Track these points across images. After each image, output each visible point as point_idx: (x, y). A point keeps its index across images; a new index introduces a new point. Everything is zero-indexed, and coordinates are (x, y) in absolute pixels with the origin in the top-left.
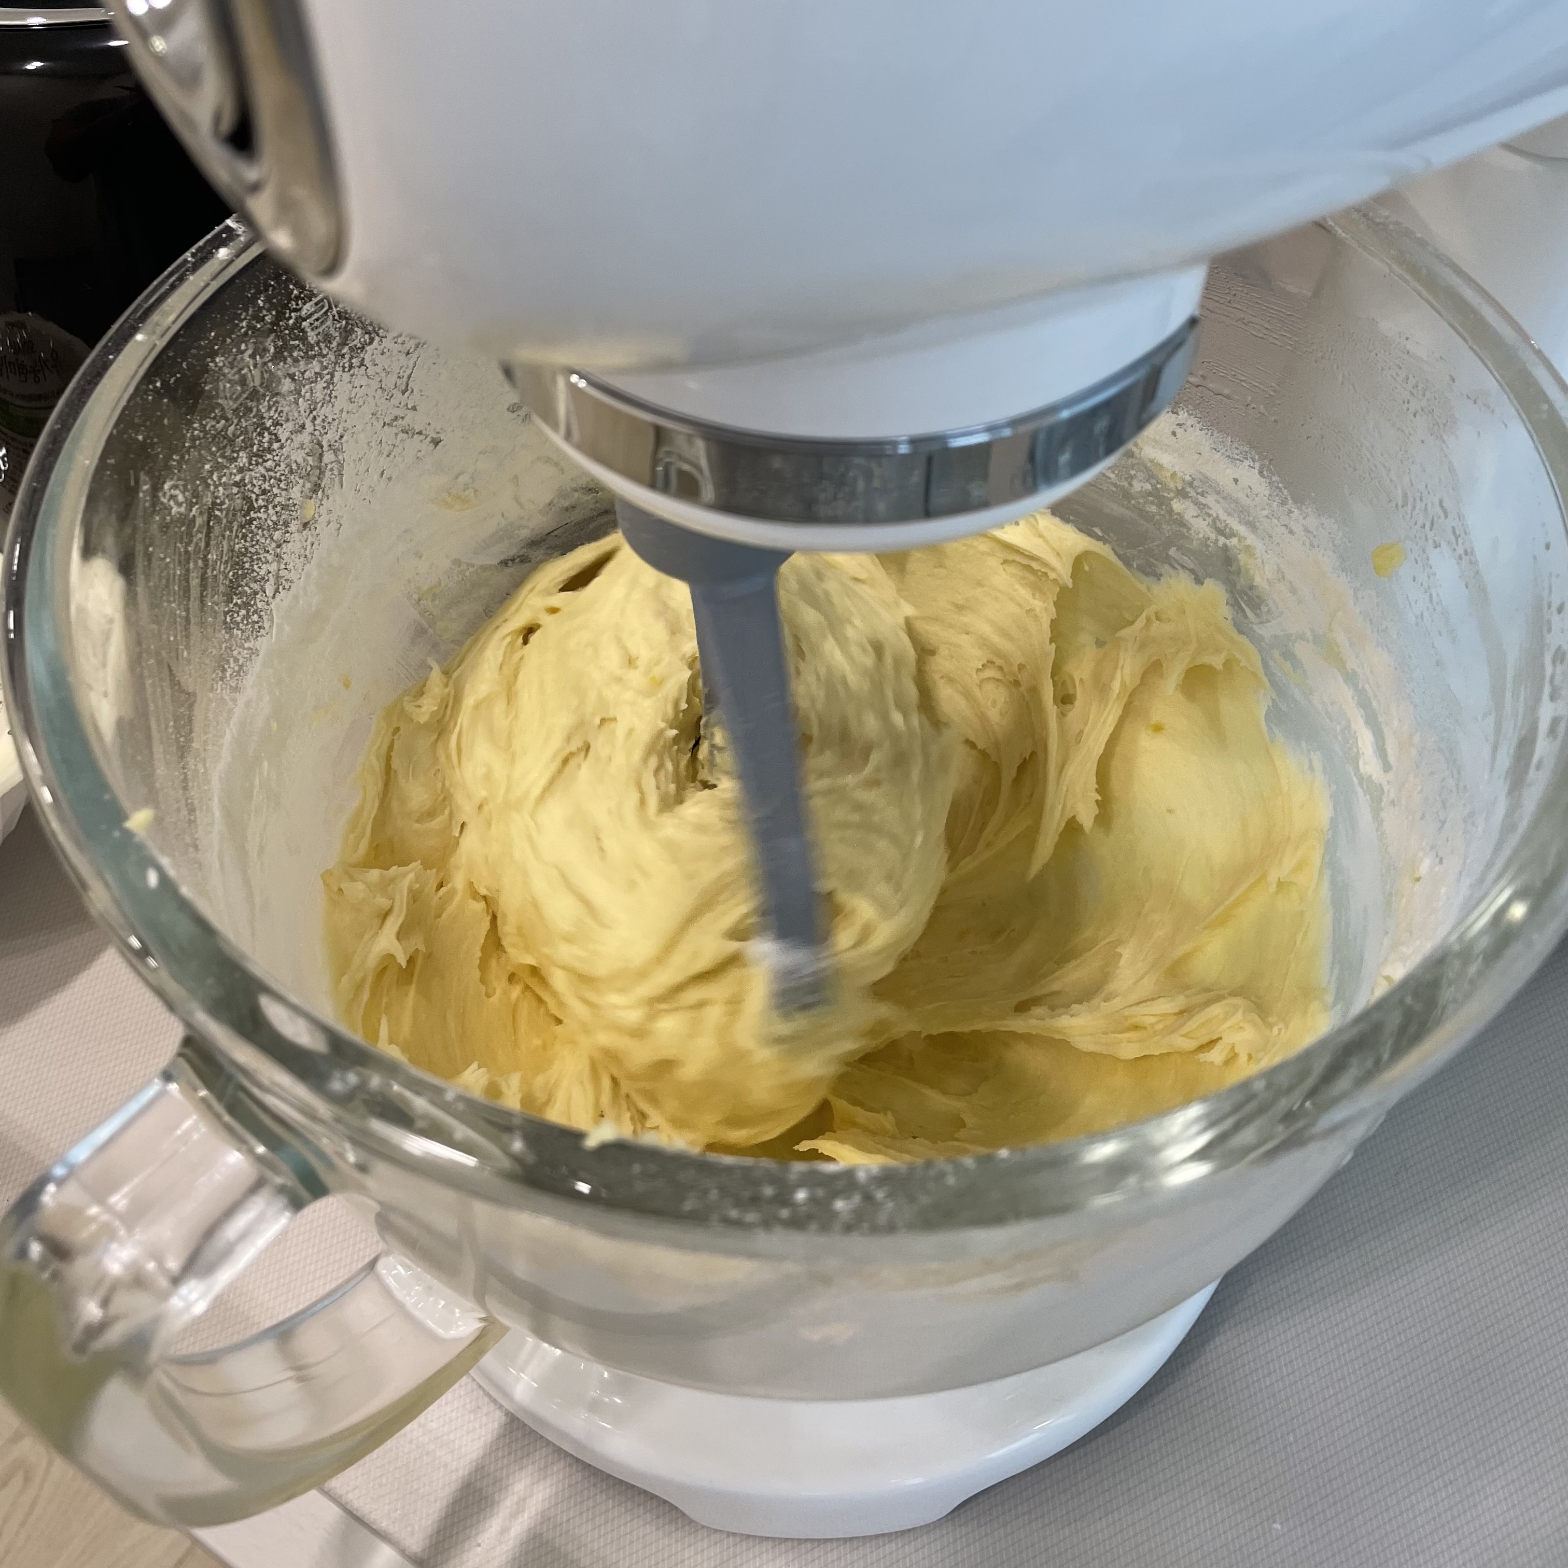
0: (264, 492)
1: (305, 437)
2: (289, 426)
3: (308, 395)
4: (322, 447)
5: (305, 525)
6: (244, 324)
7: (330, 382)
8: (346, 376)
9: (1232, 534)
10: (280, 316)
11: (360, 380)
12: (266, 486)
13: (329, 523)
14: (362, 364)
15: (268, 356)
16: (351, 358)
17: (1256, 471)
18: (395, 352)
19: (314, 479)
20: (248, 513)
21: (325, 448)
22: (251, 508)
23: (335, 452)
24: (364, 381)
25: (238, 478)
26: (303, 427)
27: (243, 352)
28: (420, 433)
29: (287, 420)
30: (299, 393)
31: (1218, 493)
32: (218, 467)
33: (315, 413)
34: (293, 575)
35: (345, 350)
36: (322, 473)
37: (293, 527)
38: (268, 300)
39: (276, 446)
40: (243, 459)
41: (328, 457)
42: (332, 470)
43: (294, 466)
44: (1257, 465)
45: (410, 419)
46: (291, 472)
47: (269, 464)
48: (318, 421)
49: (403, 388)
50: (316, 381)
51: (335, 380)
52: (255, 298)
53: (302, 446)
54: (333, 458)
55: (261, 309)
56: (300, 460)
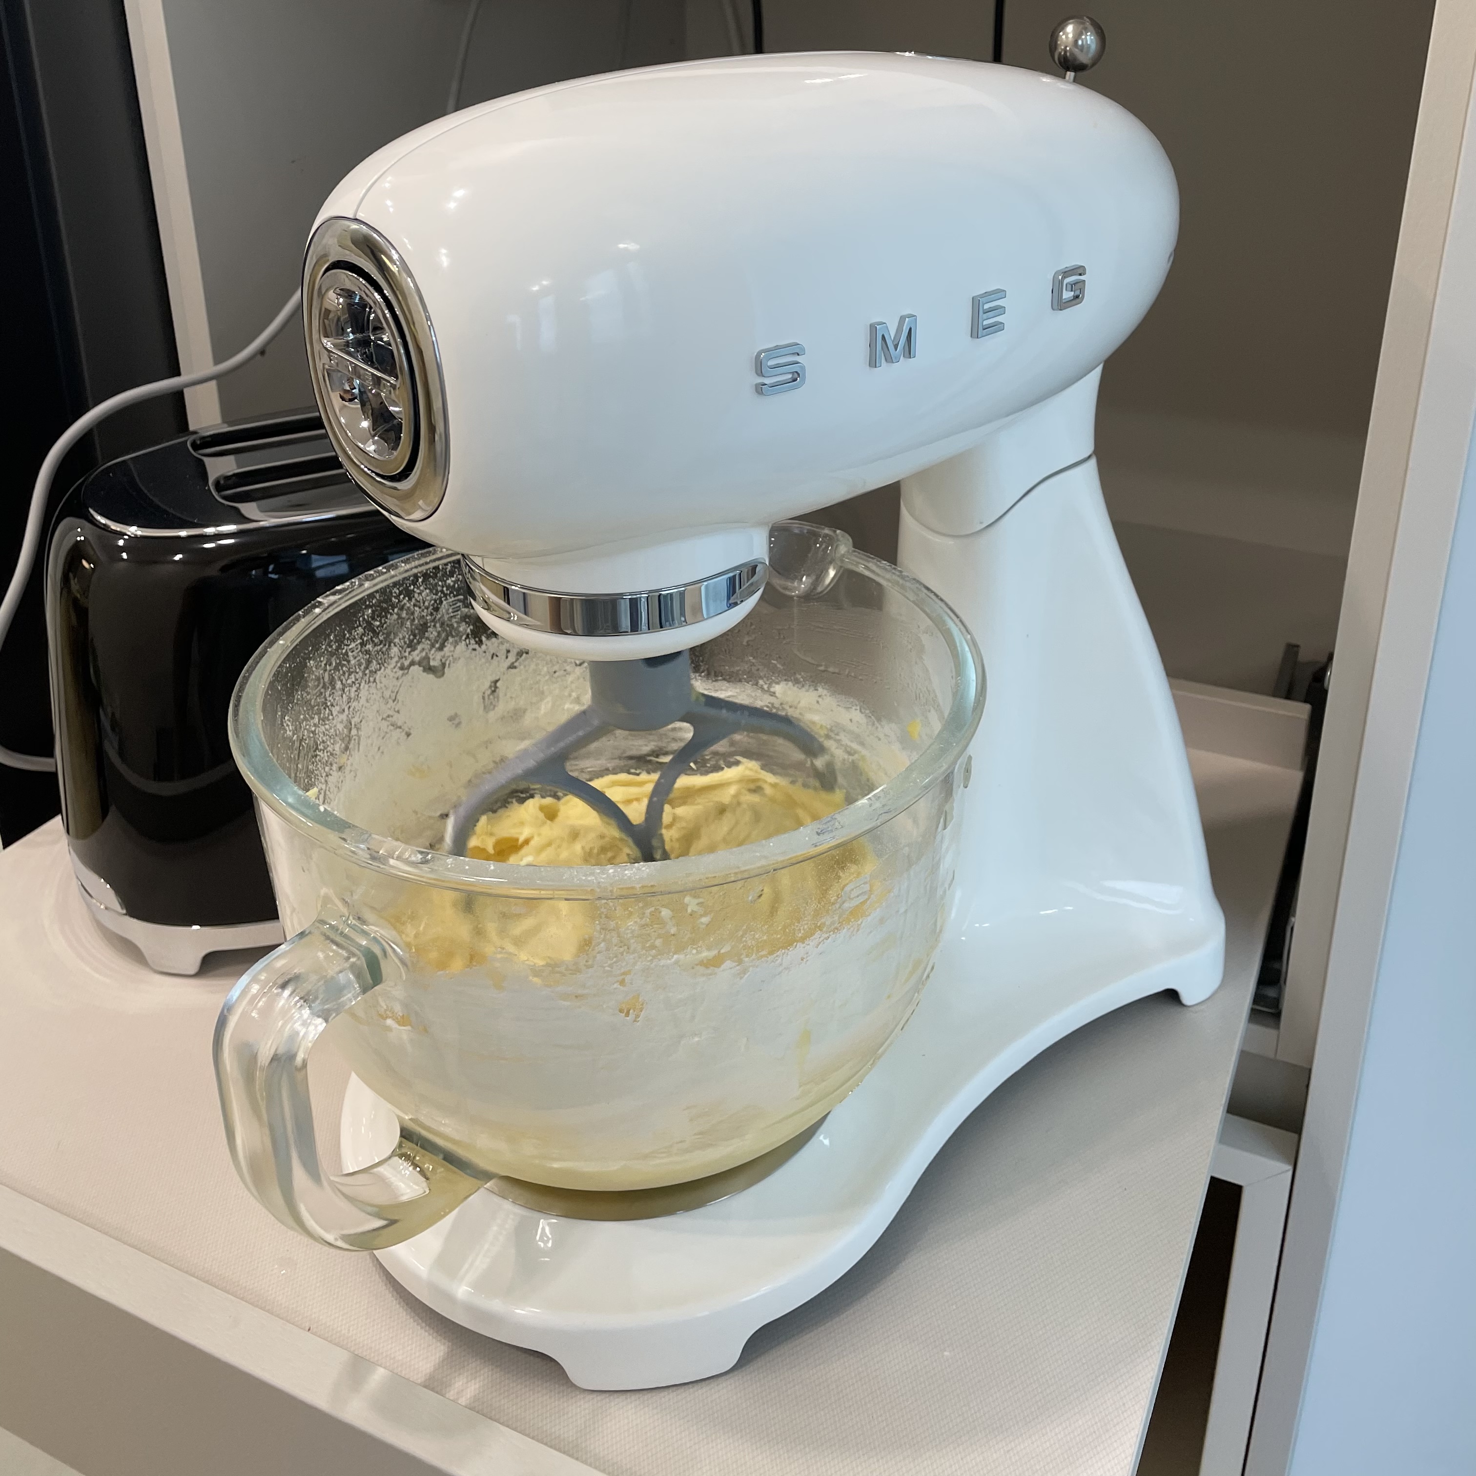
0: (323, 742)
1: (344, 717)
2: (338, 708)
3: (347, 693)
4: (351, 725)
5: (340, 768)
6: (324, 647)
7: (358, 688)
8: (367, 686)
9: (855, 752)
10: (339, 647)
11: (373, 690)
12: (324, 739)
13: (351, 771)
14: (375, 681)
15: (332, 667)
16: (370, 677)
17: (858, 711)
18: (391, 677)
19: (346, 742)
20: (315, 751)
21: (353, 726)
22: (317, 748)
23: (358, 729)
24: (375, 691)
25: (313, 729)
26: (344, 710)
27: (321, 662)
28: (400, 727)
29: (337, 705)
30: (343, 690)
31: (844, 731)
32: (305, 719)
33: (350, 704)
34: (331, 796)
35: (367, 672)
36: (350, 740)
37: (335, 767)
38: (335, 636)
39: (331, 717)
40: (316, 720)
41: (354, 732)
42: (355, 740)
43: (338, 732)
44: (858, 708)
45: (396, 718)
46: (336, 735)
47: (327, 727)
48: (351, 709)
49: (394, 698)
50: (352, 686)
51: (361, 687)
52: (329, 635)
53: (341, 722)
54: (356, 732)
55: (332, 641)
56: (341, 730)
